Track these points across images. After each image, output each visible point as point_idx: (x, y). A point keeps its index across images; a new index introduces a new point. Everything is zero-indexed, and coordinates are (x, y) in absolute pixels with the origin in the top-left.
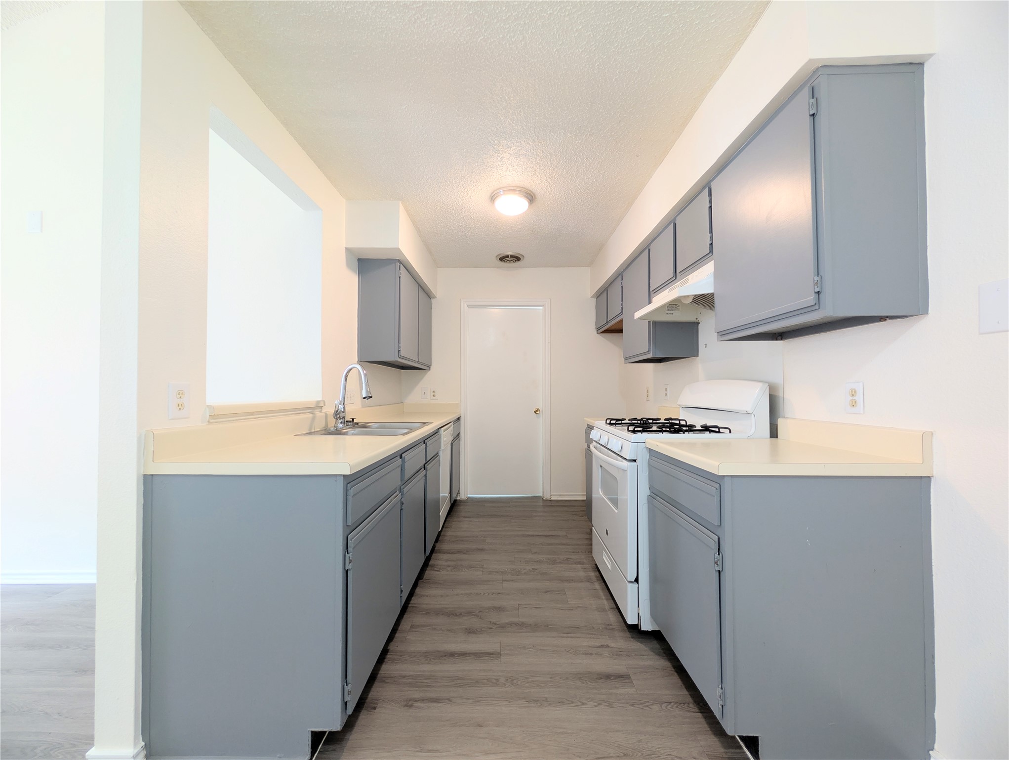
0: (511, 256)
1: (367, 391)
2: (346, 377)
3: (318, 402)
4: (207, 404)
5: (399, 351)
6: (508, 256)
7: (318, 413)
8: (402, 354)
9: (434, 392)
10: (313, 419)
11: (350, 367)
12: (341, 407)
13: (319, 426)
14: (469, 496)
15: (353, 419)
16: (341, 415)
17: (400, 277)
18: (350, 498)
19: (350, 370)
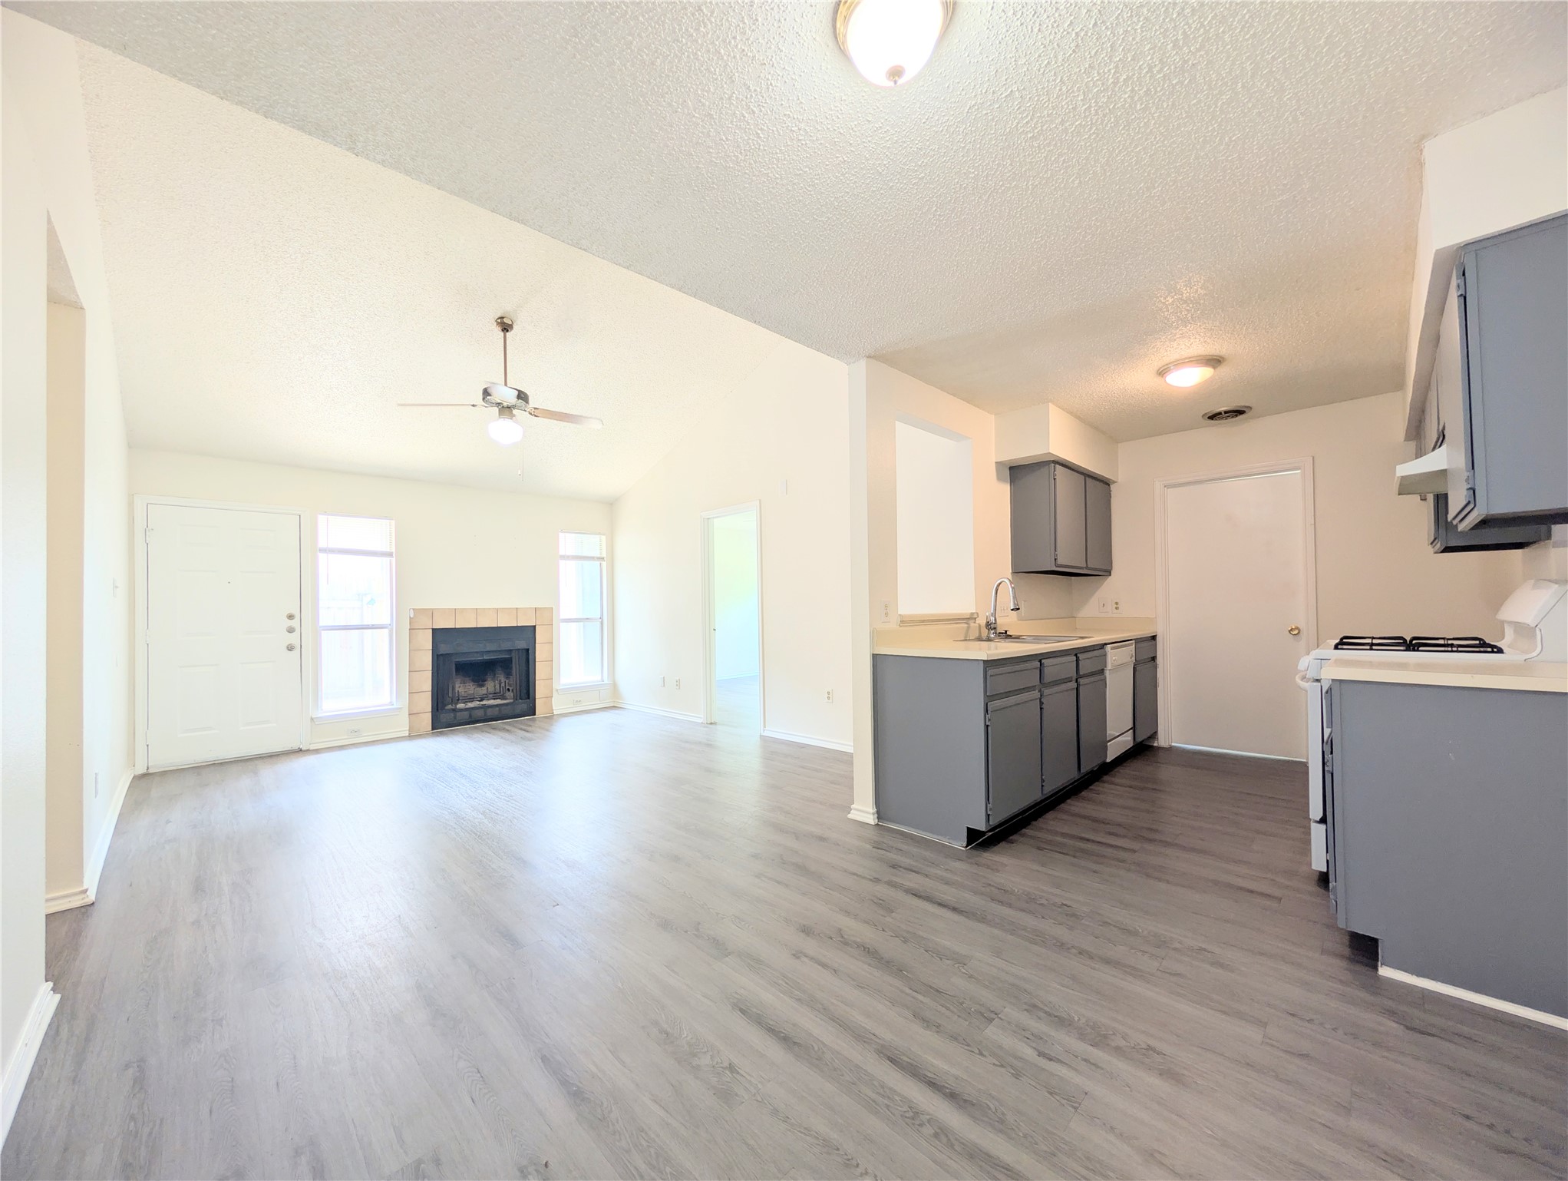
0: (1226, 412)
1: (1015, 604)
2: (997, 590)
3: (972, 614)
4: (899, 613)
5: (1055, 559)
6: (1220, 413)
7: (971, 623)
8: (1059, 562)
9: (1117, 603)
10: (968, 628)
11: (999, 582)
12: (992, 619)
13: (974, 634)
14: (1173, 744)
15: (1006, 631)
16: (992, 626)
17: (1055, 479)
18: (988, 677)
19: (1000, 584)
